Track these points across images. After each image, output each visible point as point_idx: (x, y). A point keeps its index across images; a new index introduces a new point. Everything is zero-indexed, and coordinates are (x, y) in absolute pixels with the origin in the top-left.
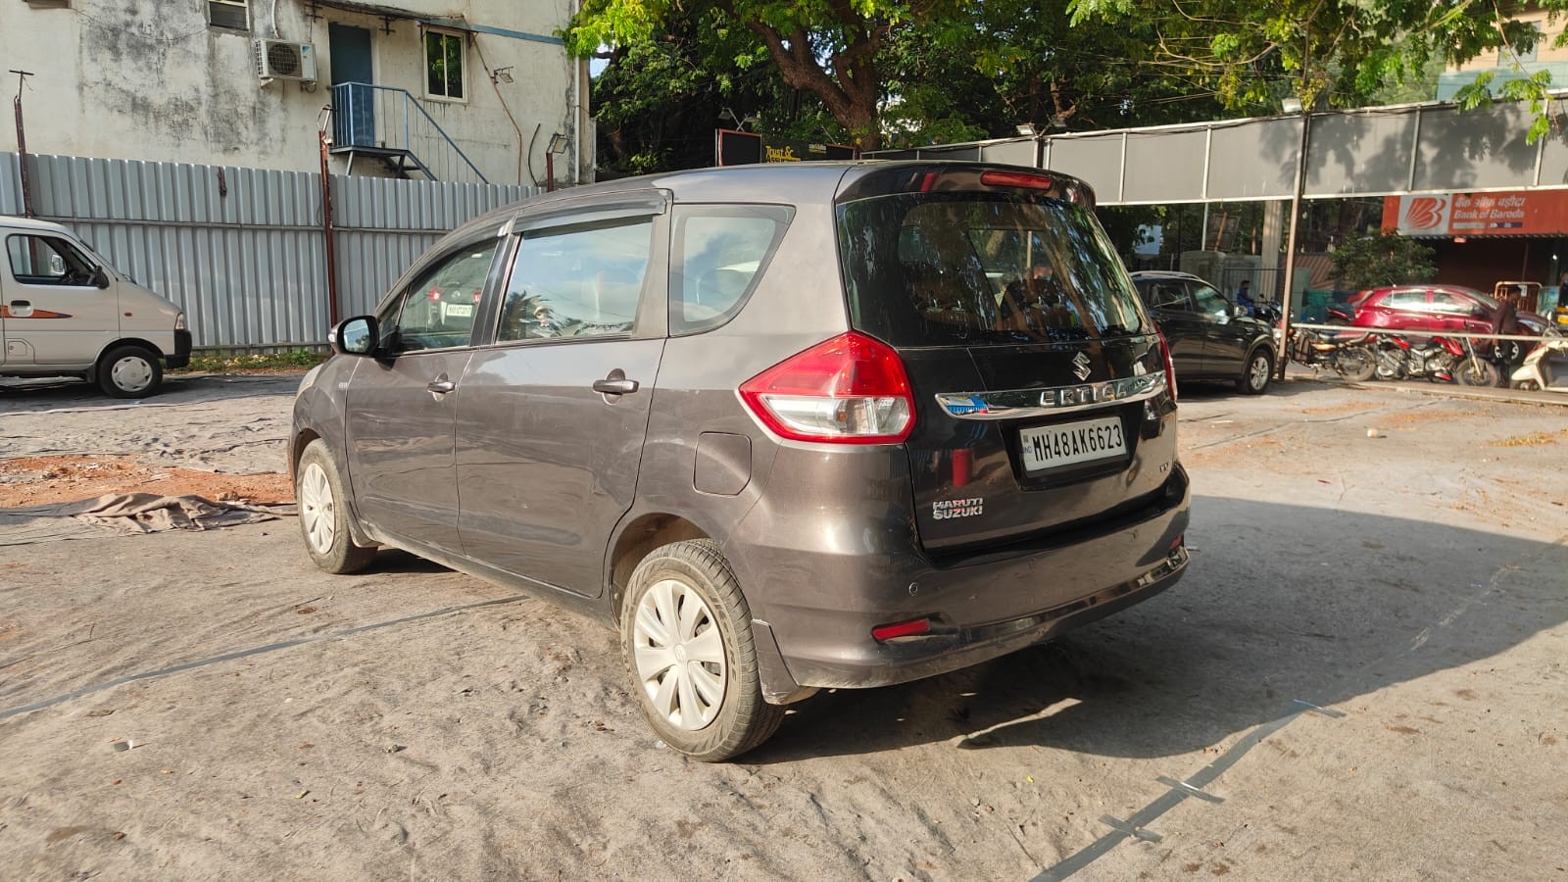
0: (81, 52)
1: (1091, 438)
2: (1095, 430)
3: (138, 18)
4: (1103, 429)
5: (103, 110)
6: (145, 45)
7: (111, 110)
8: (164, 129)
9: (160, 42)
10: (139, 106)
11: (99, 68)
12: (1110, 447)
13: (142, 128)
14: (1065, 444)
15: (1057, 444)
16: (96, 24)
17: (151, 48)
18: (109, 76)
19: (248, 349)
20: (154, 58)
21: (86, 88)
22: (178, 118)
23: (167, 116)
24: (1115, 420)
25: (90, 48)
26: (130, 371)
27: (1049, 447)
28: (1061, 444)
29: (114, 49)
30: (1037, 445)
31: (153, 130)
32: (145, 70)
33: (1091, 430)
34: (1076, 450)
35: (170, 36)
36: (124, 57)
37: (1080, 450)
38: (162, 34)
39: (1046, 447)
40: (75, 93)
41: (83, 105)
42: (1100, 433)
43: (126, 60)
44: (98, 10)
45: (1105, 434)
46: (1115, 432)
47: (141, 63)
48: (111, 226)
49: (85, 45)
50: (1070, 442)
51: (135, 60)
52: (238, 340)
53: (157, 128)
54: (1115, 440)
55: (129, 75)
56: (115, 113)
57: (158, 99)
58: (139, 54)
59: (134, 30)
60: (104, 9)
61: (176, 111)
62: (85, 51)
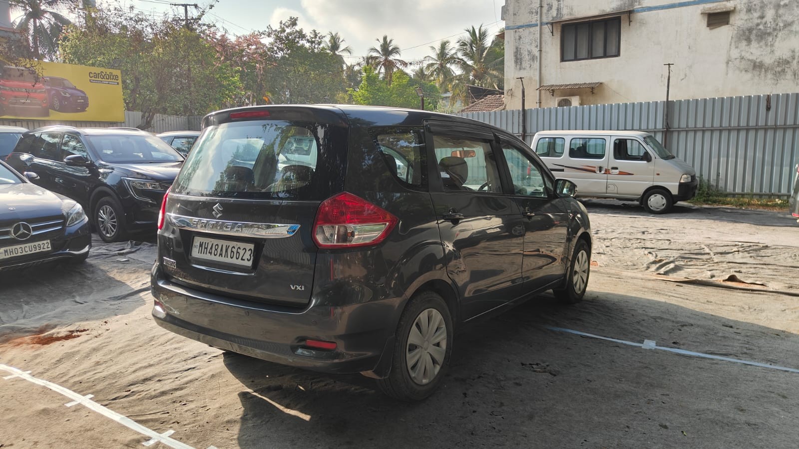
0: (730, 45)
1: (232, 251)
2: (236, 248)
3: (764, 20)
4: (242, 249)
5: (737, 72)
6: (765, 33)
7: (741, 71)
8: (770, 76)
9: (775, 29)
10: (757, 66)
11: (739, 51)
12: (242, 259)
13: (757, 78)
14: (216, 250)
15: (211, 248)
16: (741, 29)
17: (769, 34)
18: (743, 54)
19: (771, 196)
20: (770, 39)
21: (730, 63)
22: (779, 69)
23: (772, 69)
24: (252, 246)
25: (735, 42)
26: (656, 201)
27: (207, 248)
28: (214, 249)
29: (749, 40)
30: (201, 245)
31: (763, 78)
32: (764, 47)
33: (234, 247)
34: (221, 255)
35: (782, 25)
36: (753, 43)
37: (223, 255)
38: (777, 25)
39: (205, 248)
40: (724, 66)
41: (727, 71)
42: (239, 250)
43: (754, 44)
44: (743, 21)
45: (241, 252)
46: (248, 253)
47: (763, 43)
48: (721, 131)
49: (734, 40)
50: (219, 250)
51: (758, 43)
52: (765, 190)
53: (765, 76)
54: (247, 256)
55: (755, 51)
56: (743, 72)
57: (768, 60)
58: (762, 38)
59: (761, 27)
60: (746, 20)
61: (778, 65)
62: (733, 44)
